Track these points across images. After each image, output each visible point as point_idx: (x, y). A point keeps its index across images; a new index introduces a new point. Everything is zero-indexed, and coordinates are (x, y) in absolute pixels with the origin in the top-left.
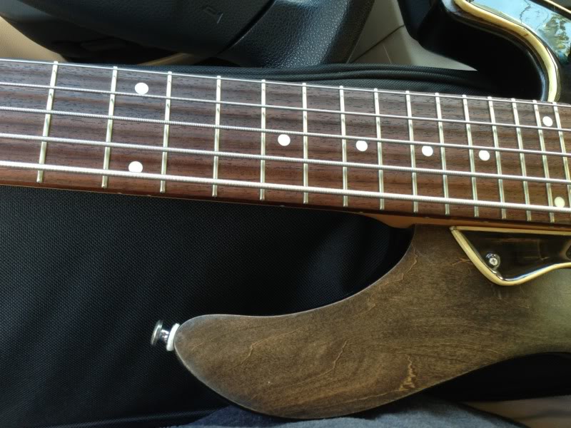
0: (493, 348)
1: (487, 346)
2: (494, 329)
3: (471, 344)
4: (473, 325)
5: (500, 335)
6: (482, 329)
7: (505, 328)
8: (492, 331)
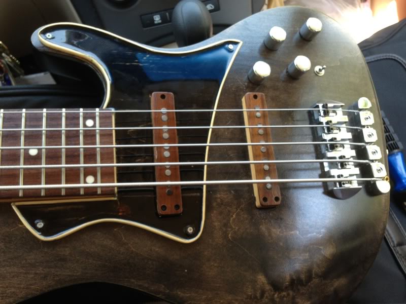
0: (36, 285)
1: (31, 285)
2: (38, 272)
3: (18, 284)
4: (21, 271)
5: (42, 276)
6: (28, 273)
7: (47, 270)
8: (36, 274)
